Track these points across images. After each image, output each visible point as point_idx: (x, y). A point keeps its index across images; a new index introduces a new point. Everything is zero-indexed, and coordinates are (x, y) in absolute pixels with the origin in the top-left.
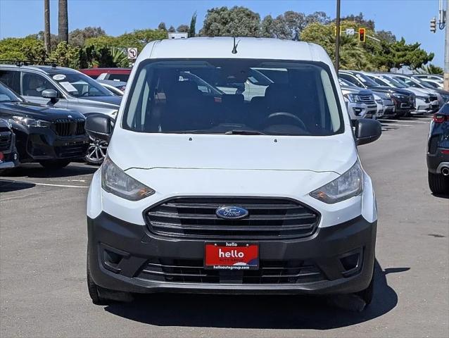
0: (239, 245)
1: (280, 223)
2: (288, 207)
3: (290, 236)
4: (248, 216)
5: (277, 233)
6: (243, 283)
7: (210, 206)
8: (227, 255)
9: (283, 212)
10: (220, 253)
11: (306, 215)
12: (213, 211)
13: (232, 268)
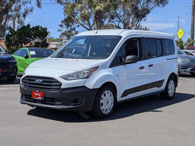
0: (39, 91)
1: (50, 85)
2: (53, 80)
3: (53, 90)
4: (42, 83)
5: (50, 89)
6: (42, 104)
7: (33, 79)
8: (37, 94)
9: (52, 82)
10: (35, 94)
11: (58, 84)
12: (34, 81)
13: (38, 99)
